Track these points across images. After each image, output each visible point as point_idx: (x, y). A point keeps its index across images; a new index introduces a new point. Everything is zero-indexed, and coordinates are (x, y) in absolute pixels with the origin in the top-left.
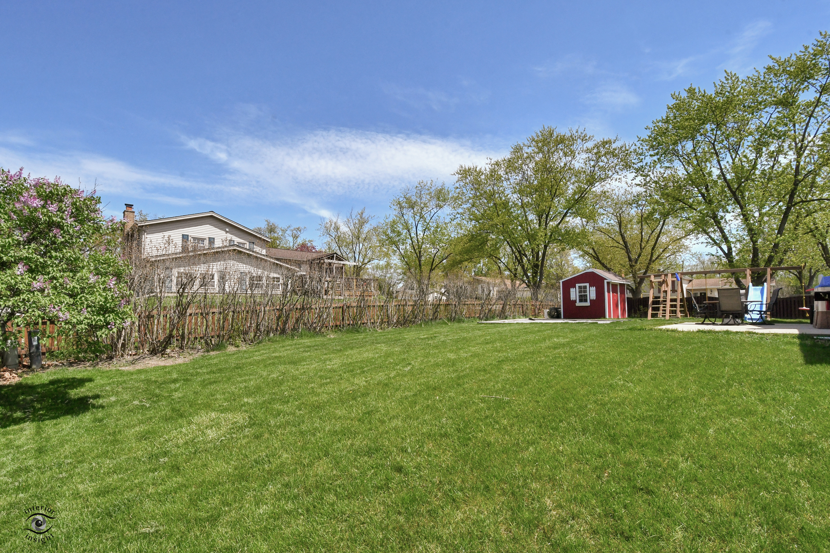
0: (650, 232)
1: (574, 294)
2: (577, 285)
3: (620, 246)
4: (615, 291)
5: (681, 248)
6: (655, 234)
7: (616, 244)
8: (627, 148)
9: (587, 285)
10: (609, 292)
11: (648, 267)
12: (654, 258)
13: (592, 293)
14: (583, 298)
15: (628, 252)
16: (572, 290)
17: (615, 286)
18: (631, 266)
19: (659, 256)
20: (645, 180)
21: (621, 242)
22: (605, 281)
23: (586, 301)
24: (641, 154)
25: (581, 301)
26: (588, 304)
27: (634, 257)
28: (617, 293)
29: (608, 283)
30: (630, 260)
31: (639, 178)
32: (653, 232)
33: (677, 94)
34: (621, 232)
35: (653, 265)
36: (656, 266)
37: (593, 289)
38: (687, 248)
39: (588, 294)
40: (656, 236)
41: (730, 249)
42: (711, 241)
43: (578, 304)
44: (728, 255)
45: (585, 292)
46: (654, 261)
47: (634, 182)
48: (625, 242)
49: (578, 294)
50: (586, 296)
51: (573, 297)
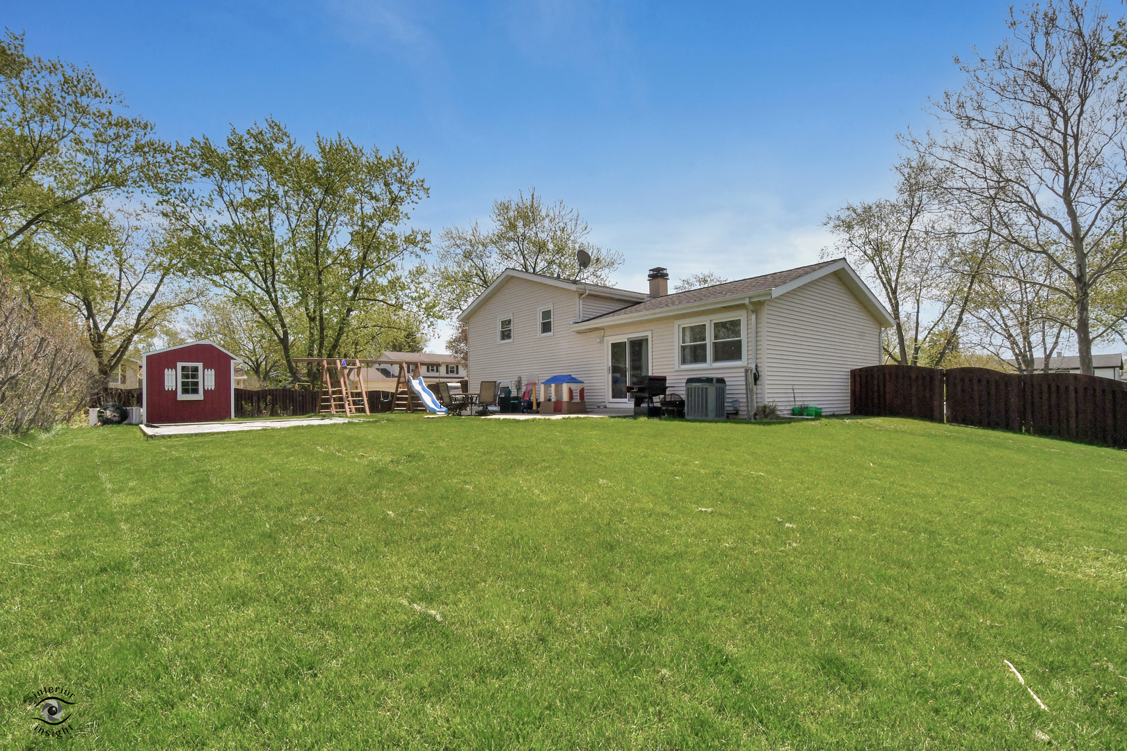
1: (173, 379)
2: (180, 365)
9: (200, 365)
13: (208, 379)
14: (190, 388)
16: (169, 373)
22: (233, 362)
23: (195, 391)
25: (185, 391)
26: (200, 397)
37: (211, 373)
39: (200, 380)
41: (286, 334)
43: (181, 397)
44: (283, 340)
45: (195, 376)
49: (180, 380)
50: (196, 384)
51: (170, 384)
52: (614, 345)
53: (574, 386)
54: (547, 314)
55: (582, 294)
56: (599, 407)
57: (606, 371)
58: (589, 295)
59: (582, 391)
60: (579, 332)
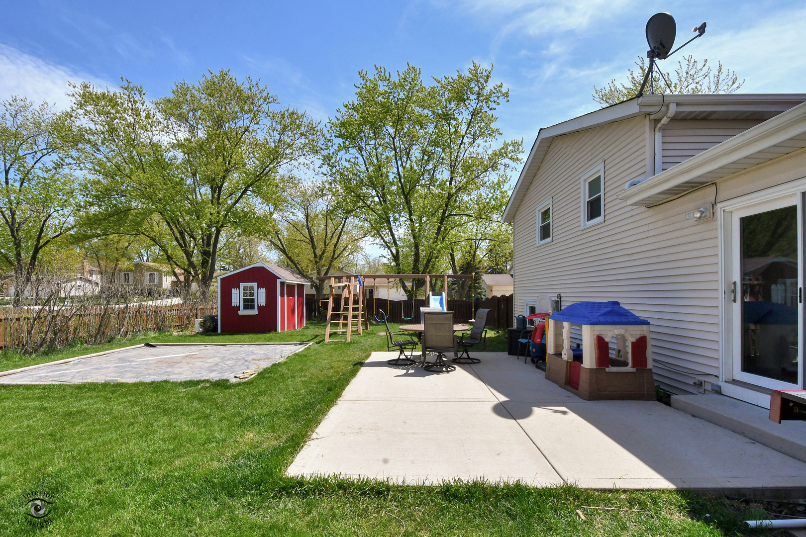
0: (334, 230)
1: (237, 297)
2: (242, 285)
3: (307, 240)
4: (291, 293)
5: (357, 249)
6: (338, 232)
7: (303, 238)
8: (314, 126)
9: (255, 285)
10: (282, 295)
11: (330, 264)
12: (336, 256)
13: (261, 297)
14: (249, 304)
15: (314, 247)
16: (235, 292)
17: (291, 287)
18: (316, 262)
19: (340, 254)
20: (331, 171)
21: (308, 236)
22: (279, 281)
23: (252, 307)
24: (329, 141)
25: (246, 307)
26: (255, 312)
27: (318, 252)
28: (294, 296)
29: (282, 284)
30: (315, 256)
31: (325, 167)
32: (336, 230)
33: (364, 73)
34: (307, 226)
35: (335, 263)
36: (336, 263)
37: (263, 291)
38: (361, 248)
39: (255, 297)
40: (338, 233)
41: (398, 252)
42: (384, 243)
43: (242, 312)
44: (396, 257)
45: (252, 295)
46: (336, 258)
47: (321, 170)
48: (312, 238)
49: (242, 298)
50: (253, 300)
51: (235, 301)
52: (747, 224)
53: (610, 333)
54: (594, 186)
55: (657, 121)
56: (700, 384)
57: (720, 295)
58: (674, 119)
59: (640, 345)
60: (651, 204)
